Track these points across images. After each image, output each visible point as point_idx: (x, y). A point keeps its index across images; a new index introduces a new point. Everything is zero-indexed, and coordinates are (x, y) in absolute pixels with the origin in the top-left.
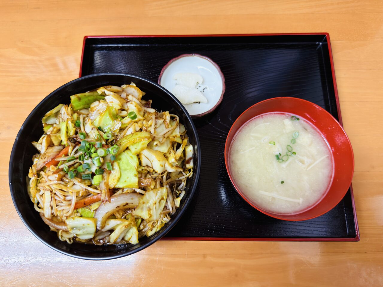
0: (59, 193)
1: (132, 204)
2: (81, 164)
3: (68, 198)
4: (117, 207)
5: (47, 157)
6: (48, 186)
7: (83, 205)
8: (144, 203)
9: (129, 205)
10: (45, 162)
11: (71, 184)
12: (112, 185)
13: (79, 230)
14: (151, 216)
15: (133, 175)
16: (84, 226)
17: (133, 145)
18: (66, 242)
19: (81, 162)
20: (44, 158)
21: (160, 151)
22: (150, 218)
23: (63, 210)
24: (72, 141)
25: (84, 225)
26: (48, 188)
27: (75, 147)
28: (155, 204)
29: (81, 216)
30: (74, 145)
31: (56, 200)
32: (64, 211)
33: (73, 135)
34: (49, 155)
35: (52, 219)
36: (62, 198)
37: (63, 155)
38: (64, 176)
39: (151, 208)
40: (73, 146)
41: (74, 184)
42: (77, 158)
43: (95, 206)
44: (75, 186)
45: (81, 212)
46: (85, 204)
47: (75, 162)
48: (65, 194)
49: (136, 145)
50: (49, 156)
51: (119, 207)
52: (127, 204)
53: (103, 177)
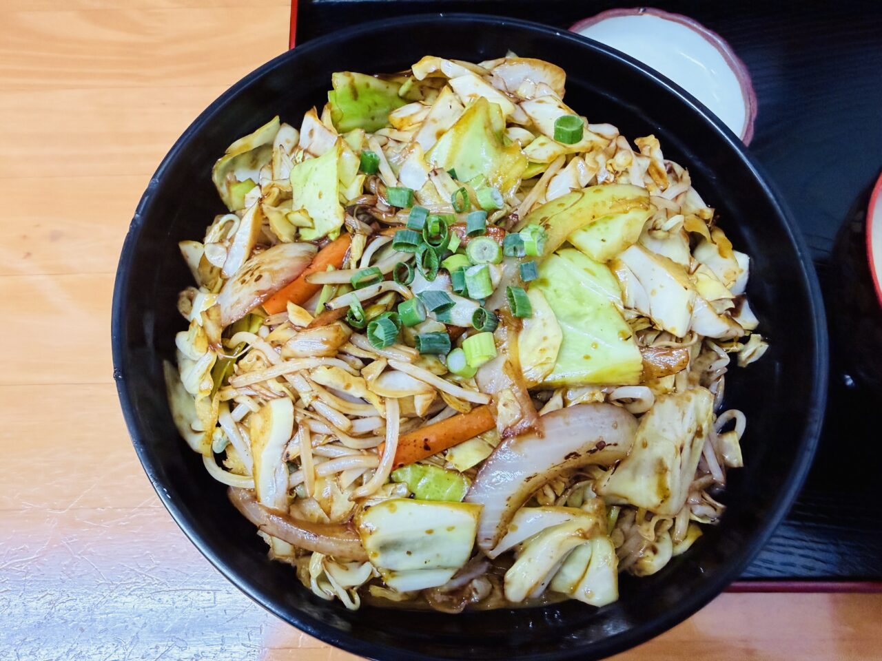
0: (326, 406)
1: (616, 445)
2: (399, 298)
3: (362, 426)
4: (567, 457)
5: (266, 275)
6: (282, 379)
7: (419, 452)
8: (645, 445)
9: (606, 448)
10: (260, 293)
11: (377, 367)
12: (534, 374)
13: (409, 553)
14: (665, 495)
15: (616, 333)
16: (430, 537)
17: (585, 230)
18: (337, 600)
19: (401, 289)
20: (257, 280)
21: (670, 259)
22: (662, 502)
23: (339, 473)
24: (361, 217)
25: (430, 532)
26: (277, 387)
27: (370, 239)
28: (681, 449)
29: (412, 496)
30: (369, 229)
31: (312, 434)
32: (342, 476)
33: (358, 198)
34: (276, 267)
35: (289, 511)
36: (343, 423)
37: (330, 268)
38: (348, 340)
39: (668, 463)
40: (365, 235)
41: (388, 369)
42: (388, 277)
43: (466, 456)
44: (390, 377)
45: (409, 482)
46: (427, 448)
47: (383, 290)
48: (349, 409)
49: (599, 229)
50: (273, 273)
51: (575, 455)
52: (601, 446)
53: (497, 343)
